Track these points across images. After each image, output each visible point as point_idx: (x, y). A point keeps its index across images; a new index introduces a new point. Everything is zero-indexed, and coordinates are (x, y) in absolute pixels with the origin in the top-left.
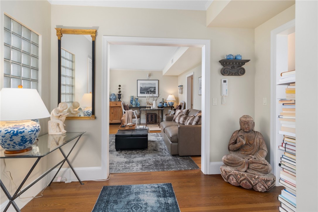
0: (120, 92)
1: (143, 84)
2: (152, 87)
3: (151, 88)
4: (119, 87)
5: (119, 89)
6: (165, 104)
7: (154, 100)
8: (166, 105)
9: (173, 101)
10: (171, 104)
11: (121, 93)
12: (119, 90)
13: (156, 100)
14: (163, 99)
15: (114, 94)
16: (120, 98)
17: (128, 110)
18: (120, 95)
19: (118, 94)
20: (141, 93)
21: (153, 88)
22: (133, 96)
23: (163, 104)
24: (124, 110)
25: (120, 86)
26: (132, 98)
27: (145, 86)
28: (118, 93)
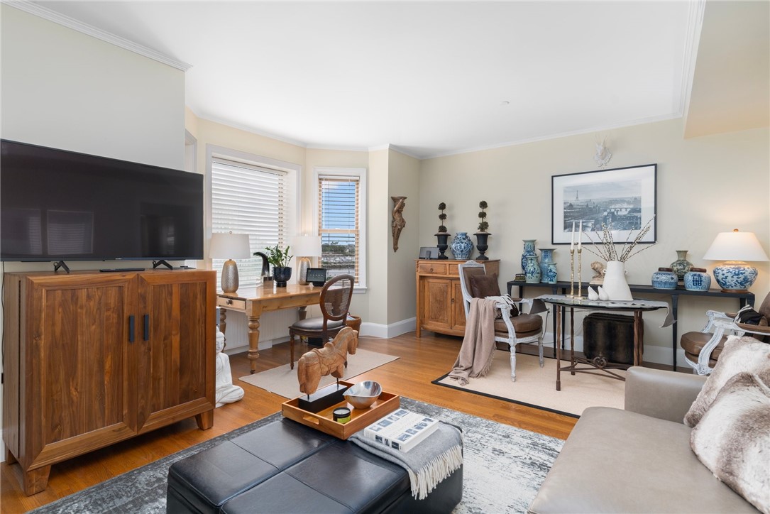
0: (484, 226)
1: (577, 190)
2: (622, 201)
3: (618, 206)
4: (481, 210)
5: (482, 215)
6: (689, 277)
7: (610, 258)
8: (698, 282)
9: (748, 263)
10: (731, 280)
11: (487, 231)
12: (480, 220)
13: (623, 259)
14: (682, 253)
15: (465, 234)
16: (483, 248)
17: (482, 296)
18: (483, 238)
19: (477, 235)
20: (567, 226)
21: (629, 203)
22: (534, 241)
23: (681, 278)
24: (466, 297)
25: (483, 205)
26: (530, 247)
27: (588, 198)
28: (478, 231)
